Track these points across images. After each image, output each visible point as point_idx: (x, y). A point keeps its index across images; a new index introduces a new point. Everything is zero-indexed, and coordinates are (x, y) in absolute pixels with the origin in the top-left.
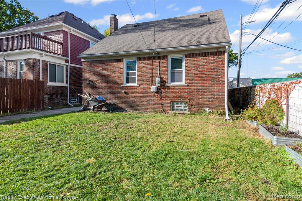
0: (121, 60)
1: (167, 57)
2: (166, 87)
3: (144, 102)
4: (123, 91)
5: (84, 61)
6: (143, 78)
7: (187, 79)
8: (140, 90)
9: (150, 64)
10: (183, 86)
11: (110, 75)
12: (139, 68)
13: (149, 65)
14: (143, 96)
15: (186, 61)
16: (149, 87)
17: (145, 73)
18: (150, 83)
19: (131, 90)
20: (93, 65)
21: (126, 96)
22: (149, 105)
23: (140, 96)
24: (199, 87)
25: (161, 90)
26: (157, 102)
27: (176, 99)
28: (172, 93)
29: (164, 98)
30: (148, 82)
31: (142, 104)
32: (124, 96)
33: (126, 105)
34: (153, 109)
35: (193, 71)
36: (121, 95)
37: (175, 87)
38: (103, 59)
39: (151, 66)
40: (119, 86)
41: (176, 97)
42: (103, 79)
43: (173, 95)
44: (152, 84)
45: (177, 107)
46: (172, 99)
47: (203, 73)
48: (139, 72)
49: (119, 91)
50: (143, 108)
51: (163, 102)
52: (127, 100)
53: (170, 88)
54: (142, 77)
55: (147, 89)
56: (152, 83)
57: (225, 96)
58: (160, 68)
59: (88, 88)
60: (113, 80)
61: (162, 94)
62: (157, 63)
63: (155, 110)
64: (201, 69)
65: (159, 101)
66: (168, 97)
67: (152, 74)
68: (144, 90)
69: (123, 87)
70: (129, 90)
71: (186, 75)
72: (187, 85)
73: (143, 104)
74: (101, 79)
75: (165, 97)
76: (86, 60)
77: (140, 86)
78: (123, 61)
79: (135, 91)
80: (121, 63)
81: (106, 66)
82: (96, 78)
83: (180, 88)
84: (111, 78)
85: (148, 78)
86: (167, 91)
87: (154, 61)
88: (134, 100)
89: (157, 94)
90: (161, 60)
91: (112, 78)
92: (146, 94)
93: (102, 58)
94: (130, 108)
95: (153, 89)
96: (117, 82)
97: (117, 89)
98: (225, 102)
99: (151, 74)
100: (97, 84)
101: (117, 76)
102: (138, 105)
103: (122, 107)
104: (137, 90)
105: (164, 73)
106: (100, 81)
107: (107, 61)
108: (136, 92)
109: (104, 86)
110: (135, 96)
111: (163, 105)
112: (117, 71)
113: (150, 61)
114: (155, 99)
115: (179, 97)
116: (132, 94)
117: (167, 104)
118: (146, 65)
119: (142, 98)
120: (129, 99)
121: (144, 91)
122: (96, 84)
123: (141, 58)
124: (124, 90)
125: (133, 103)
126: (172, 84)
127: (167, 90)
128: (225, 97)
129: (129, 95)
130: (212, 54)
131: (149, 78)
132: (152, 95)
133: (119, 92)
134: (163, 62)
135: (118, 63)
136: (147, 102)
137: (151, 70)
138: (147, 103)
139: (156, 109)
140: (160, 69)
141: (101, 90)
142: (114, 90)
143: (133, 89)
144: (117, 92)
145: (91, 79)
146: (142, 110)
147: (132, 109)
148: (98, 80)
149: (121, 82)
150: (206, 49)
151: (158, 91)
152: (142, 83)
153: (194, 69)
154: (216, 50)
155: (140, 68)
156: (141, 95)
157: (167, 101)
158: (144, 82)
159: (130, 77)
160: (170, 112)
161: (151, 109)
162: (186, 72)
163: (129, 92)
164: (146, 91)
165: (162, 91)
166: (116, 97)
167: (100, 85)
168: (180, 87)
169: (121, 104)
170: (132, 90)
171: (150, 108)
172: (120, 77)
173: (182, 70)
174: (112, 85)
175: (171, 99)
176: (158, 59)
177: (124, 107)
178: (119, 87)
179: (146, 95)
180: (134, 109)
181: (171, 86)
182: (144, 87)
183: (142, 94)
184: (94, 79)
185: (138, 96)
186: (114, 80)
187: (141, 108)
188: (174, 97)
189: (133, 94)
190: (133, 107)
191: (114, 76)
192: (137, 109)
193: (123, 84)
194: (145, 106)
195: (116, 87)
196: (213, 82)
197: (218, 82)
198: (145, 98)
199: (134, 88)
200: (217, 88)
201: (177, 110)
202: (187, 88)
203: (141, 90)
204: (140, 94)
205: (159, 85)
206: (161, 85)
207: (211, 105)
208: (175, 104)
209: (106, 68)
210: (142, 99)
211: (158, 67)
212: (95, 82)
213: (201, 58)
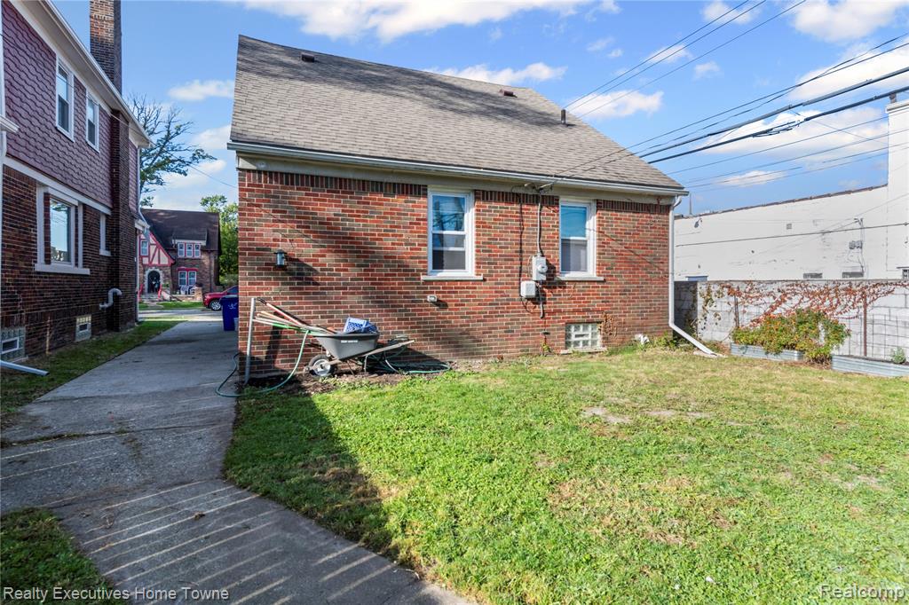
0: (420, 191)
1: (558, 200)
2: (555, 283)
3: (496, 328)
4: (431, 298)
5: (249, 171)
6: (494, 255)
7: (603, 265)
8: (484, 292)
9: (514, 216)
10: (594, 281)
11: (377, 239)
12: (480, 224)
13: (511, 216)
14: (495, 312)
15: (599, 217)
16: (511, 284)
17: (500, 240)
18: (516, 272)
19: (457, 292)
20: (297, 194)
21: (438, 314)
22: (511, 336)
23: (486, 313)
24: (626, 283)
25: (544, 292)
26: (533, 327)
27: (579, 317)
28: (569, 299)
29: (550, 313)
30: (509, 268)
31: (489, 337)
32: (432, 314)
33: (437, 343)
34: (521, 347)
35: (614, 244)
36: (421, 310)
37: (578, 285)
38: (350, 175)
39: (517, 221)
40: (415, 279)
41: (578, 311)
42: (345, 252)
43: (570, 306)
44: (520, 276)
45: (577, 336)
46: (569, 318)
47: (632, 252)
48: (483, 235)
49: (414, 297)
50: (492, 348)
51: (547, 326)
52: (444, 326)
53: (565, 287)
54: (491, 251)
55: (506, 288)
56: (520, 272)
57: (668, 304)
58: (540, 229)
60: (391, 257)
61: (545, 303)
62: (533, 214)
63: (528, 350)
64: (628, 241)
65: (539, 323)
66: (560, 311)
67: (521, 244)
68: (496, 292)
69: (426, 282)
70: (449, 292)
71: (599, 254)
72: (602, 279)
73: (494, 336)
74: (335, 252)
75: (554, 313)
76: (262, 167)
77: (484, 280)
78: (425, 195)
79: (470, 296)
80: (422, 200)
81: (358, 203)
82: (314, 246)
83: (587, 287)
84: (381, 248)
85: (509, 258)
86: (557, 295)
87: (524, 206)
88: (464, 325)
89: (534, 303)
90: (545, 208)
91: (387, 248)
92: (502, 304)
93: (340, 169)
94: (450, 351)
95: (527, 288)
96: (408, 266)
97: (405, 288)
98: (668, 318)
99: (516, 244)
100: (318, 268)
101: (406, 244)
102: (478, 341)
103: (423, 351)
104: (477, 292)
105: (551, 245)
106: (336, 261)
107: (364, 186)
108: (474, 301)
109: (352, 279)
110: (468, 313)
111: (547, 333)
112: (404, 227)
113: (515, 206)
114: (529, 319)
115: (584, 311)
116: (460, 305)
117: (558, 330)
118: (503, 216)
119: (492, 317)
120: (448, 322)
121: (495, 296)
122: (311, 269)
123: (487, 192)
124: (432, 293)
125: (461, 334)
126: (567, 275)
127: (559, 291)
128: (668, 308)
129: (450, 309)
130: (647, 208)
131: (511, 256)
132: (519, 308)
133: (413, 301)
134: (547, 215)
135: (409, 198)
136: (506, 328)
137: (517, 232)
138: (505, 332)
139: (528, 347)
140: (540, 233)
141: (333, 294)
142: (395, 293)
143: (463, 288)
144: (404, 302)
145: (285, 246)
146: (489, 353)
147: (458, 355)
148: (324, 256)
149: (421, 266)
150: (640, 195)
151: (538, 299)
152: (492, 272)
153: (616, 240)
154: (654, 202)
155: (485, 223)
156: (487, 308)
157: (559, 322)
158: (498, 268)
159: (445, 249)
160: (565, 352)
161: (517, 347)
162: (599, 246)
163: (450, 301)
164: (502, 296)
165: (545, 295)
166: (399, 320)
167: (334, 275)
168: (587, 284)
169: (421, 340)
170: (461, 292)
171: (513, 347)
172: (416, 249)
173: (586, 241)
174: (386, 275)
175: (566, 318)
176: (537, 203)
177: (431, 349)
178: (412, 284)
179: (503, 308)
180: (465, 354)
181: (569, 281)
182: (496, 284)
183: (490, 304)
184: (307, 250)
185: (479, 313)
186: (395, 257)
187: (487, 349)
188: (574, 311)
189: (464, 305)
190: (462, 346)
191: (393, 244)
192: (473, 354)
193: (425, 272)
194: (498, 340)
195: (404, 284)
196: (649, 273)
197: (657, 273)
198: (499, 316)
199: (467, 288)
200: (655, 287)
201: (576, 343)
202: (602, 287)
203: (487, 292)
204: (485, 304)
205: (544, 278)
206: (547, 279)
207: (646, 326)
208: (573, 328)
209: (357, 211)
210: (490, 321)
211: (536, 226)
212: (310, 264)
213: (628, 214)
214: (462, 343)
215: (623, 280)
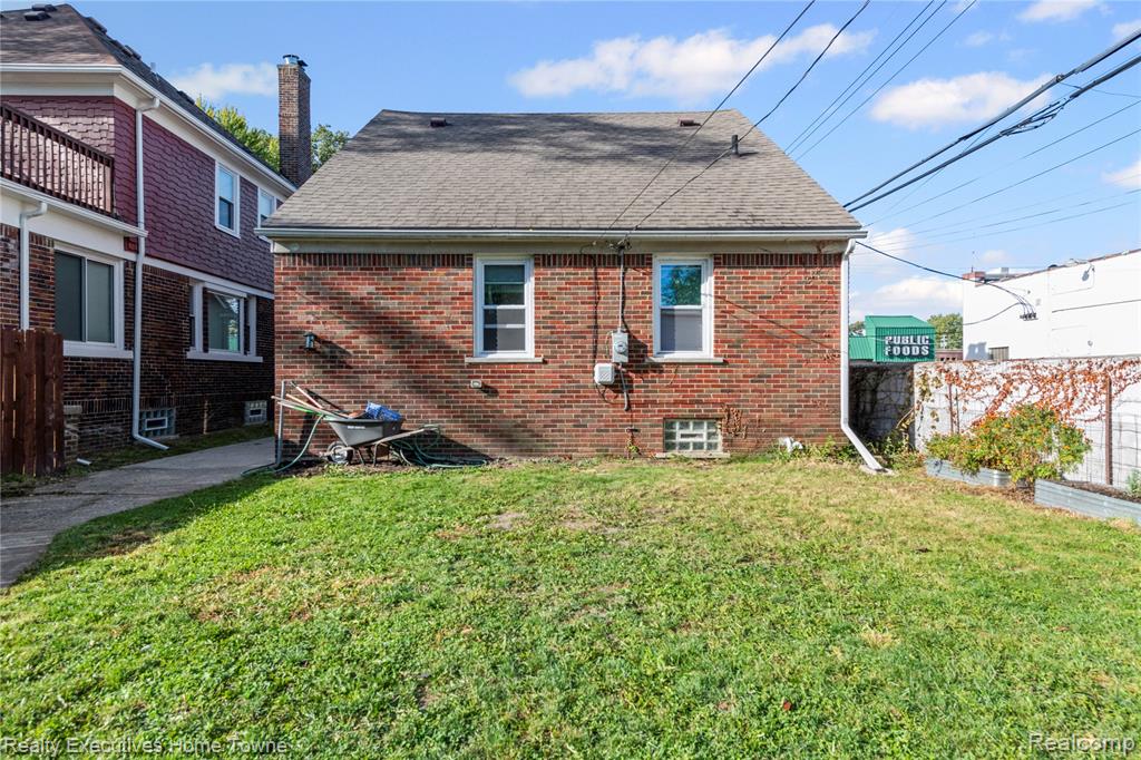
0: (464, 261)
1: (651, 259)
2: (647, 366)
3: (562, 421)
4: (476, 383)
5: (284, 254)
6: (558, 332)
7: (723, 342)
8: (545, 377)
9: (586, 283)
10: (709, 364)
11: (414, 318)
12: (540, 295)
13: (582, 283)
14: (560, 402)
15: (716, 278)
16: (581, 367)
17: (567, 313)
18: (589, 352)
19: (509, 377)
20: (329, 274)
21: (485, 402)
22: (583, 431)
23: (548, 402)
24: (760, 366)
25: (629, 377)
26: (613, 421)
27: (685, 411)
28: (667, 386)
29: (638, 405)
30: (580, 347)
31: (553, 431)
32: (479, 402)
33: (486, 436)
34: (598, 446)
35: (742, 314)
36: (466, 397)
37: (681, 368)
38: (383, 250)
39: (589, 289)
40: (457, 362)
41: (683, 403)
42: (378, 333)
43: (670, 397)
44: (595, 357)
45: (683, 436)
46: (669, 411)
47: (773, 322)
48: (544, 308)
49: (457, 382)
50: (556, 446)
51: (636, 421)
52: (493, 417)
53: (662, 372)
54: (554, 327)
55: (574, 372)
56: (595, 352)
57: (839, 396)
58: (624, 298)
59: (305, 372)
60: (428, 338)
61: (631, 391)
62: (614, 279)
63: (607, 451)
64: (766, 307)
65: (622, 416)
66: (654, 403)
67: (596, 317)
68: (561, 377)
69: (471, 365)
70: (499, 377)
71: (717, 326)
72: (720, 360)
73: (559, 431)
74: (370, 333)
75: (645, 404)
76: (295, 249)
77: (545, 362)
78: (470, 265)
79: (526, 382)
80: (466, 271)
81: (393, 279)
82: (347, 328)
83: (696, 371)
84: (418, 328)
85: (580, 335)
86: (650, 382)
87: (601, 270)
88: (520, 417)
89: (615, 392)
90: (630, 271)
91: (425, 328)
92: (569, 392)
93: (374, 244)
94: (502, 446)
95: (603, 372)
96: (449, 347)
97: (446, 372)
98: (840, 416)
99: (589, 318)
100: (351, 351)
101: (448, 322)
102: (538, 436)
103: (468, 444)
104: (536, 377)
105: (640, 317)
106: (370, 342)
107: (399, 260)
108: (531, 387)
109: (386, 362)
110: (523, 402)
111: (636, 431)
112: (445, 303)
113: (587, 270)
114: (608, 412)
115: (692, 403)
116: (513, 392)
117: (651, 426)
118: (570, 284)
119: (556, 407)
120: (498, 412)
121: (561, 382)
122: (344, 352)
123: (549, 257)
124: (479, 377)
125: (515, 426)
126: (666, 356)
127: (652, 377)
128: (839, 401)
129: (501, 397)
130: (801, 260)
131: (581, 332)
132: (593, 397)
133: (455, 387)
134: (635, 279)
135: (452, 270)
136: (574, 421)
137: (590, 303)
138: (575, 426)
139: (609, 446)
140: (623, 303)
141: (367, 379)
142: (434, 377)
143: (518, 372)
144: (445, 387)
145: (318, 329)
146: (553, 451)
147: (511, 451)
148: (357, 338)
149: (464, 347)
150: (784, 243)
151: (619, 384)
152: (556, 352)
153: (745, 307)
154: (813, 250)
155: (546, 293)
156: (550, 397)
157: (652, 416)
158: (563, 347)
159: (499, 326)
160: (663, 455)
161: (591, 446)
162: (716, 317)
163: (501, 387)
164: (569, 382)
165: (632, 381)
166: (439, 407)
167: (368, 357)
168: (696, 368)
169: (465, 431)
170: (515, 377)
171: (585, 445)
172: (458, 328)
173: (701, 310)
174: (424, 357)
175: (665, 411)
176: (619, 264)
177: (477, 442)
178: (454, 367)
179: (572, 397)
180: (521, 451)
181: (667, 364)
182: (561, 367)
183: (553, 392)
184: (337, 331)
185: (539, 402)
186: (434, 337)
187: (549, 446)
188: (676, 403)
189: (519, 392)
190: (517, 441)
191: (432, 322)
192: (531, 451)
193: (470, 353)
194: (565, 436)
195: (445, 367)
196: (804, 352)
197: (819, 352)
198: (565, 407)
199: (523, 372)
200: (815, 372)
201: (684, 446)
202: (721, 371)
203: (549, 377)
204: (546, 392)
205: (625, 359)
206: (630, 361)
207: (799, 426)
208: (677, 425)
209: (393, 289)
210: (554, 412)
211: (618, 293)
212: (343, 346)
213: (765, 271)
214: (516, 438)
215: (759, 361)
